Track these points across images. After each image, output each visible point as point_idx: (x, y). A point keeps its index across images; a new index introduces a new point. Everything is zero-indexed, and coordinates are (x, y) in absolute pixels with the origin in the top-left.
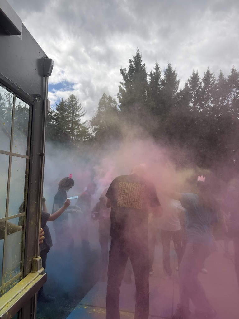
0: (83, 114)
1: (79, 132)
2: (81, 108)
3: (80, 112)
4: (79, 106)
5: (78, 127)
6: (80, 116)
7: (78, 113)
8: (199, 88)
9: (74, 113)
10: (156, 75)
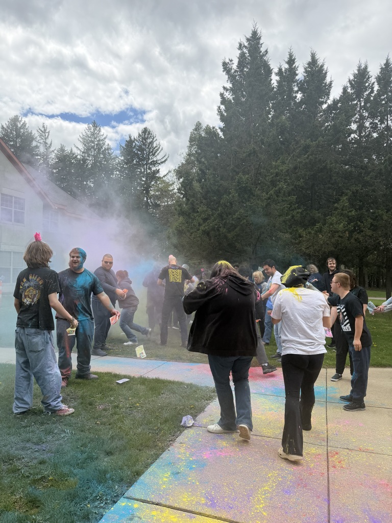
0: (163, 160)
1: (158, 191)
2: (160, 150)
3: (159, 157)
4: (156, 147)
5: (156, 182)
6: (160, 164)
7: (155, 159)
8: (369, 95)
9: (149, 159)
10: (289, 74)
